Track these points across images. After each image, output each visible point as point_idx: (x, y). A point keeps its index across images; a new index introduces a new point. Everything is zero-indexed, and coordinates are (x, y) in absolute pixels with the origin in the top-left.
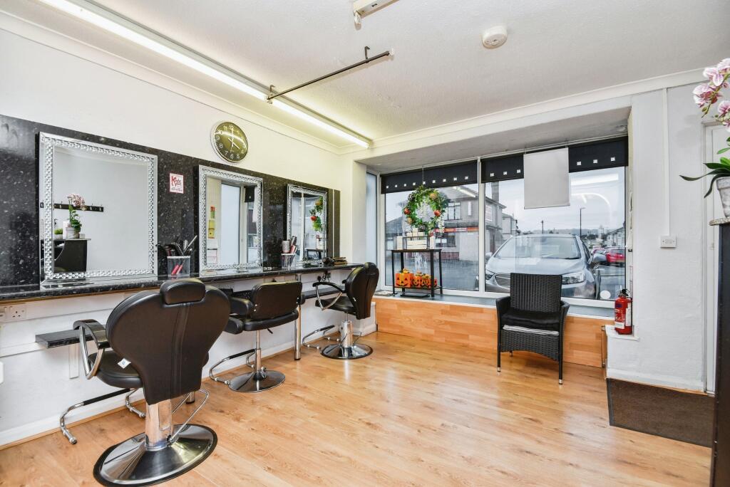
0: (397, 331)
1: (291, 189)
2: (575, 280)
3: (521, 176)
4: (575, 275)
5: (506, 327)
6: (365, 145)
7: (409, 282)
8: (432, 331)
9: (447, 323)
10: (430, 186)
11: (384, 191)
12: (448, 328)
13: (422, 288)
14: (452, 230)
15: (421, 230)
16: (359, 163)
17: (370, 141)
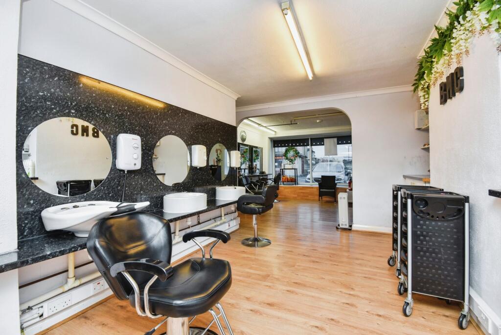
0: (283, 197)
1: (254, 149)
2: (341, 179)
3: (323, 145)
4: (340, 177)
5: (321, 190)
6: (274, 133)
7: (286, 180)
8: (296, 196)
9: (301, 192)
10: (292, 146)
11: (274, 147)
12: (302, 194)
13: (291, 182)
14: (281, 158)
15: (290, 162)
16: (269, 138)
17: (275, 132)
